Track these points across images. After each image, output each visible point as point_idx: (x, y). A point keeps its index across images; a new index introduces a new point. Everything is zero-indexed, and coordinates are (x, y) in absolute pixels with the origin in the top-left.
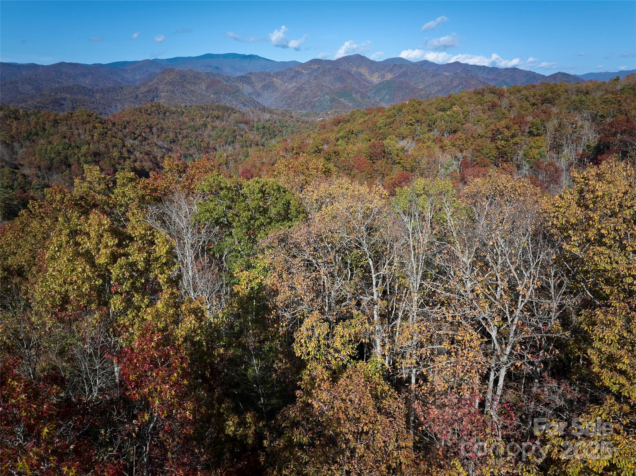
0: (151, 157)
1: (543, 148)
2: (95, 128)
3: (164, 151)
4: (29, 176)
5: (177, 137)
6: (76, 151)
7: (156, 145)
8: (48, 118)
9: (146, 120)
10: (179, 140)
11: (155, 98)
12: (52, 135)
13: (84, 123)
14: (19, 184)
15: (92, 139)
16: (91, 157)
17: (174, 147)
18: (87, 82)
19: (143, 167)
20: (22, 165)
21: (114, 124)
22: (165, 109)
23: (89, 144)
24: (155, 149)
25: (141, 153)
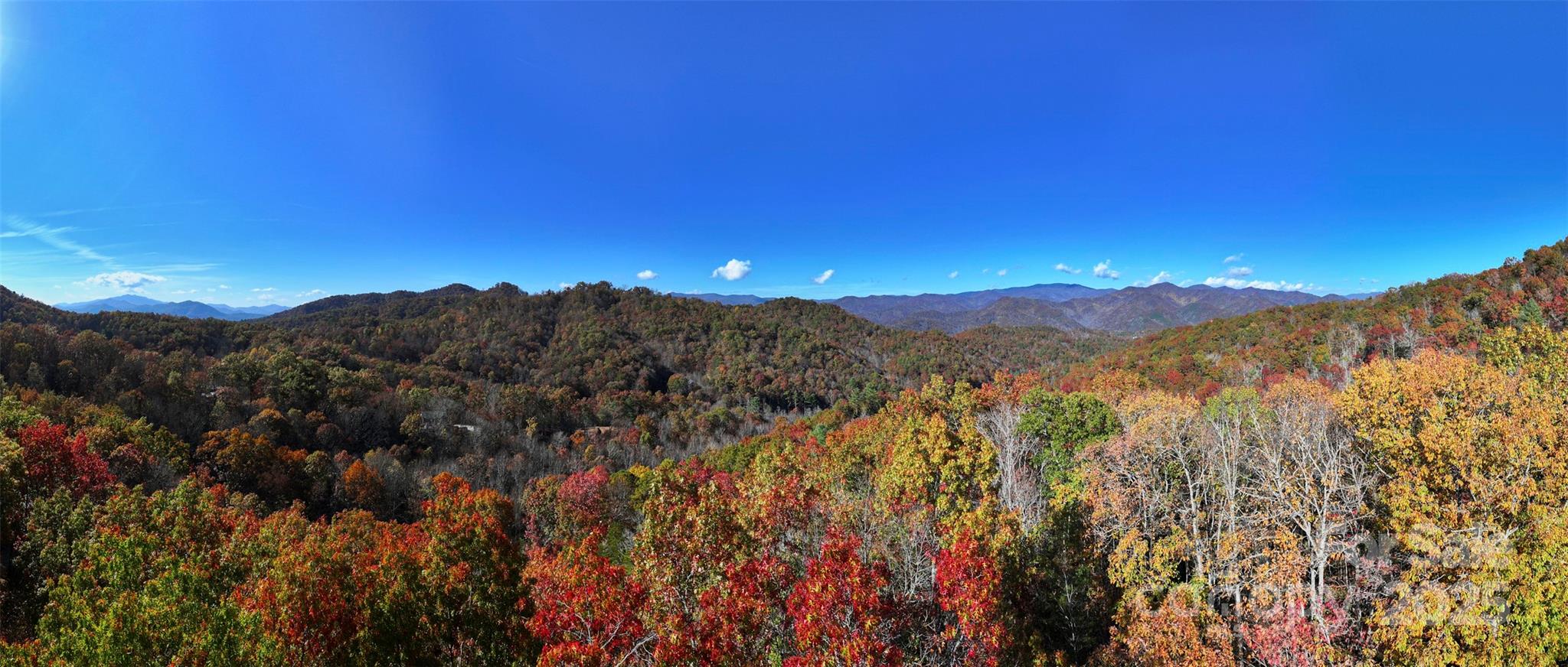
0: (985, 370)
1: (1327, 354)
2: (943, 344)
3: (996, 365)
4: (890, 381)
5: (1007, 353)
6: (926, 363)
7: (990, 360)
8: (910, 335)
10: (1009, 356)
12: (911, 349)
13: (934, 340)
14: (882, 387)
15: (940, 353)
16: (937, 368)
17: (1004, 362)
18: (940, 308)
21: (957, 342)
22: (999, 329)
23: (937, 357)
24: (989, 363)
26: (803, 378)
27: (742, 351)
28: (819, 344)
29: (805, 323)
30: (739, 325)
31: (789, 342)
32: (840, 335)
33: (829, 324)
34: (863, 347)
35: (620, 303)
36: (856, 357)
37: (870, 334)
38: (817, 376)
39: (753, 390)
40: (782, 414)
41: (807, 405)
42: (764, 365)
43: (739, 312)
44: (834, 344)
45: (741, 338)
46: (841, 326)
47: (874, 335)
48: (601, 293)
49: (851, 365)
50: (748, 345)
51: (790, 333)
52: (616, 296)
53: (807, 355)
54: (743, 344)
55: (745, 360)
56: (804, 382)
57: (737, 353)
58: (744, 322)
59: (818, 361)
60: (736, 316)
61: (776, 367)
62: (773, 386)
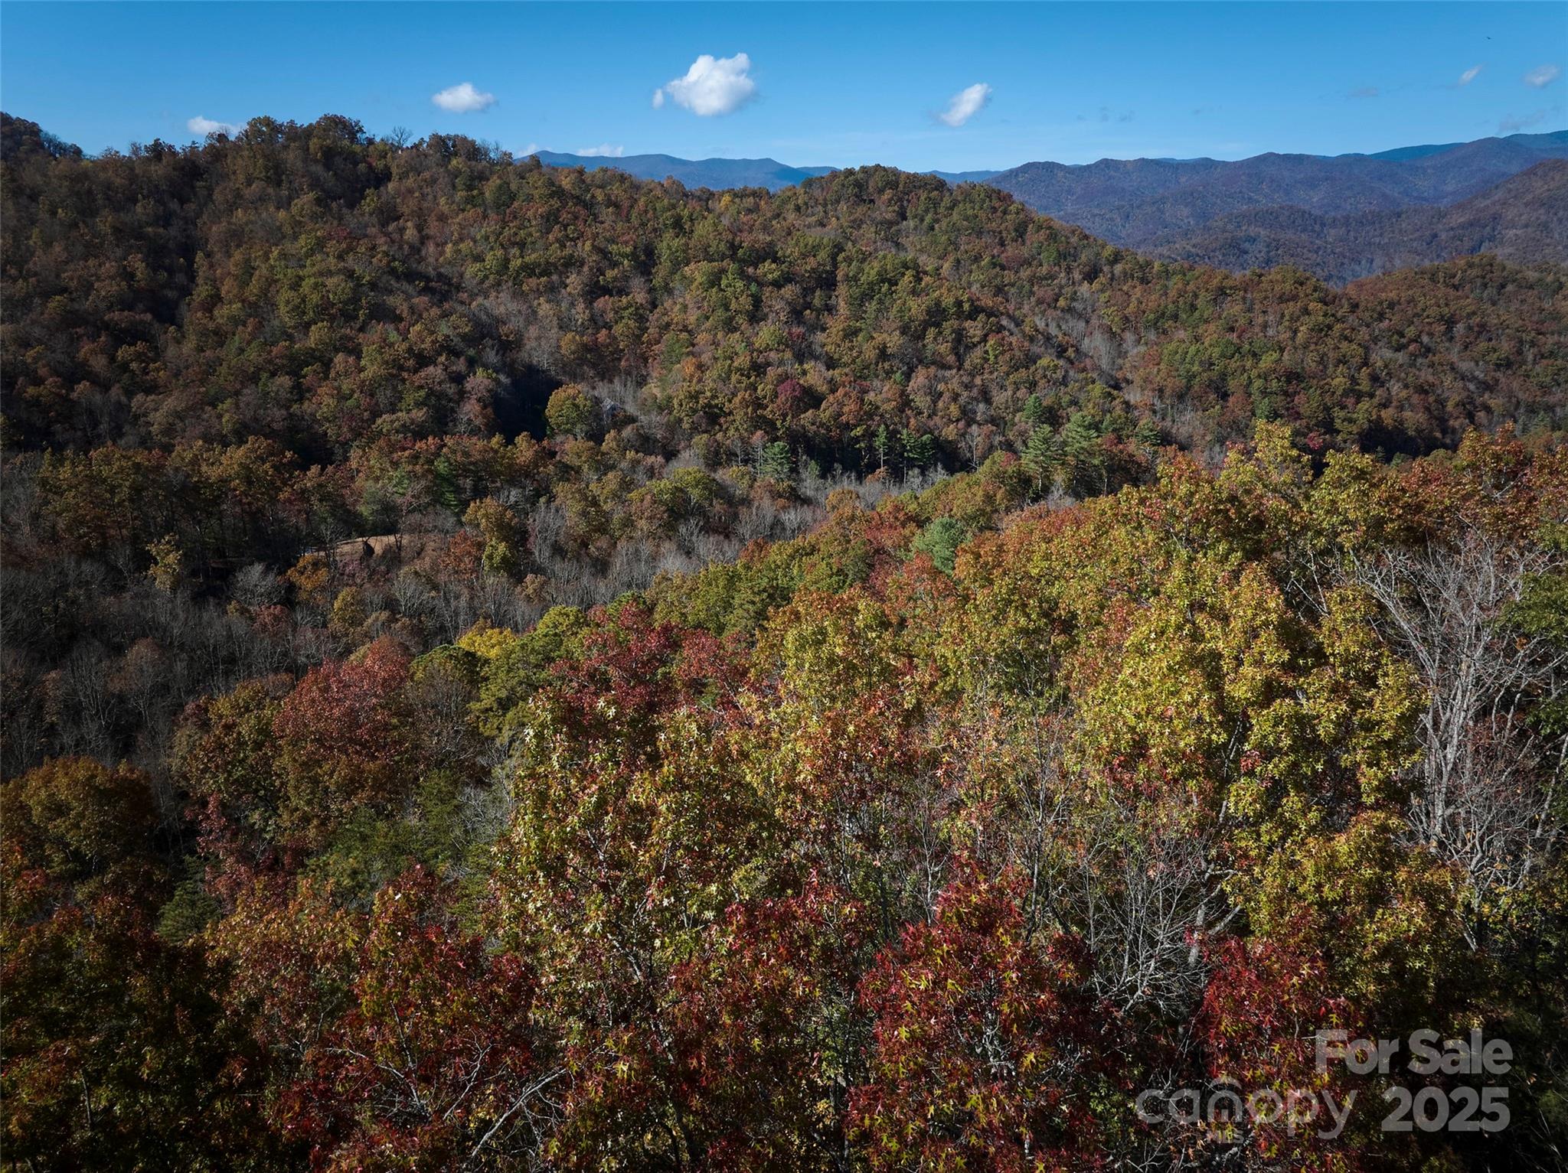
0: (1431, 399)
2: (1306, 312)
3: (1472, 387)
4: (1136, 408)
5: (1520, 352)
6: (1248, 364)
7: (1453, 369)
8: (1207, 283)
9: (1442, 302)
10: (1524, 362)
11: (1486, 244)
12: (1207, 321)
13: (1282, 299)
14: (1113, 422)
15: (1293, 339)
16: (1279, 381)
17: (1503, 380)
18: (1314, 199)
19: (1401, 423)
20: (1128, 382)
21: (1355, 307)
22: (1505, 273)
23: (1282, 350)
24: (1448, 380)
25: (1406, 386)
26: (903, 393)
27: (741, 320)
28: (948, 301)
29: (914, 245)
30: (734, 247)
31: (867, 296)
32: (1009, 276)
33: (978, 244)
34: (1070, 310)
35: (391, 186)
36: (1048, 338)
37: (1091, 276)
38: (941, 387)
39: (772, 424)
40: (848, 484)
41: (911, 464)
42: (800, 358)
43: (733, 209)
44: (987, 301)
45: (740, 284)
46: (1011, 250)
47: (1102, 279)
48: (329, 155)
49: (1031, 359)
50: (757, 301)
51: (871, 271)
52: (379, 165)
53: (915, 333)
54: (745, 302)
55: (749, 344)
56: (905, 403)
57: (730, 327)
58: (747, 240)
59: (944, 348)
60: (725, 222)
61: (831, 363)
62: (825, 412)
